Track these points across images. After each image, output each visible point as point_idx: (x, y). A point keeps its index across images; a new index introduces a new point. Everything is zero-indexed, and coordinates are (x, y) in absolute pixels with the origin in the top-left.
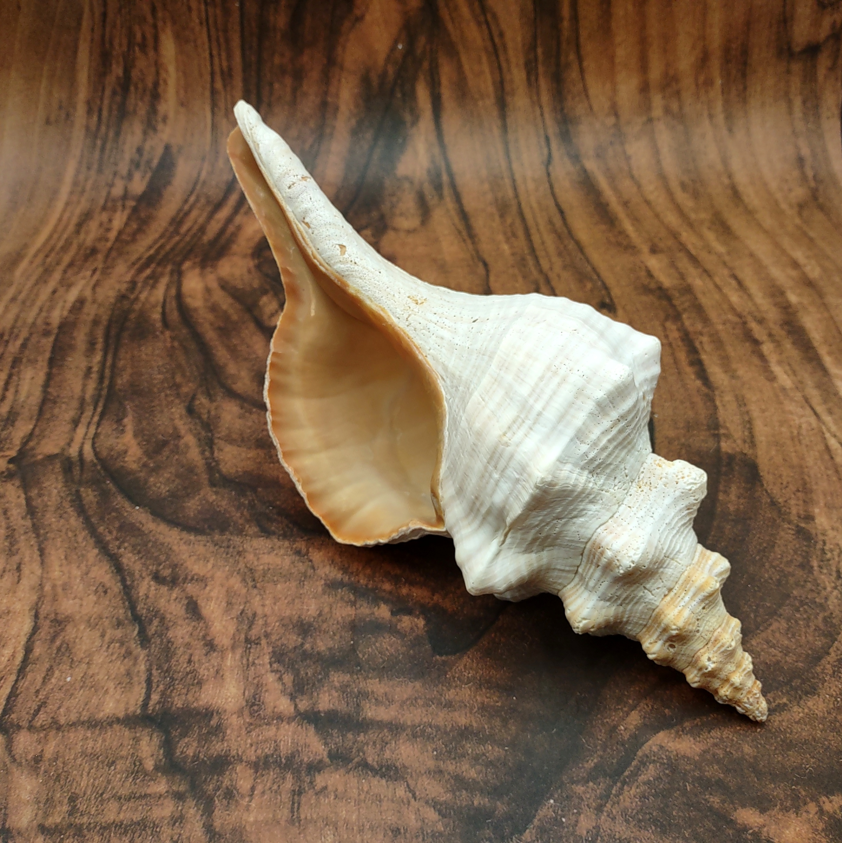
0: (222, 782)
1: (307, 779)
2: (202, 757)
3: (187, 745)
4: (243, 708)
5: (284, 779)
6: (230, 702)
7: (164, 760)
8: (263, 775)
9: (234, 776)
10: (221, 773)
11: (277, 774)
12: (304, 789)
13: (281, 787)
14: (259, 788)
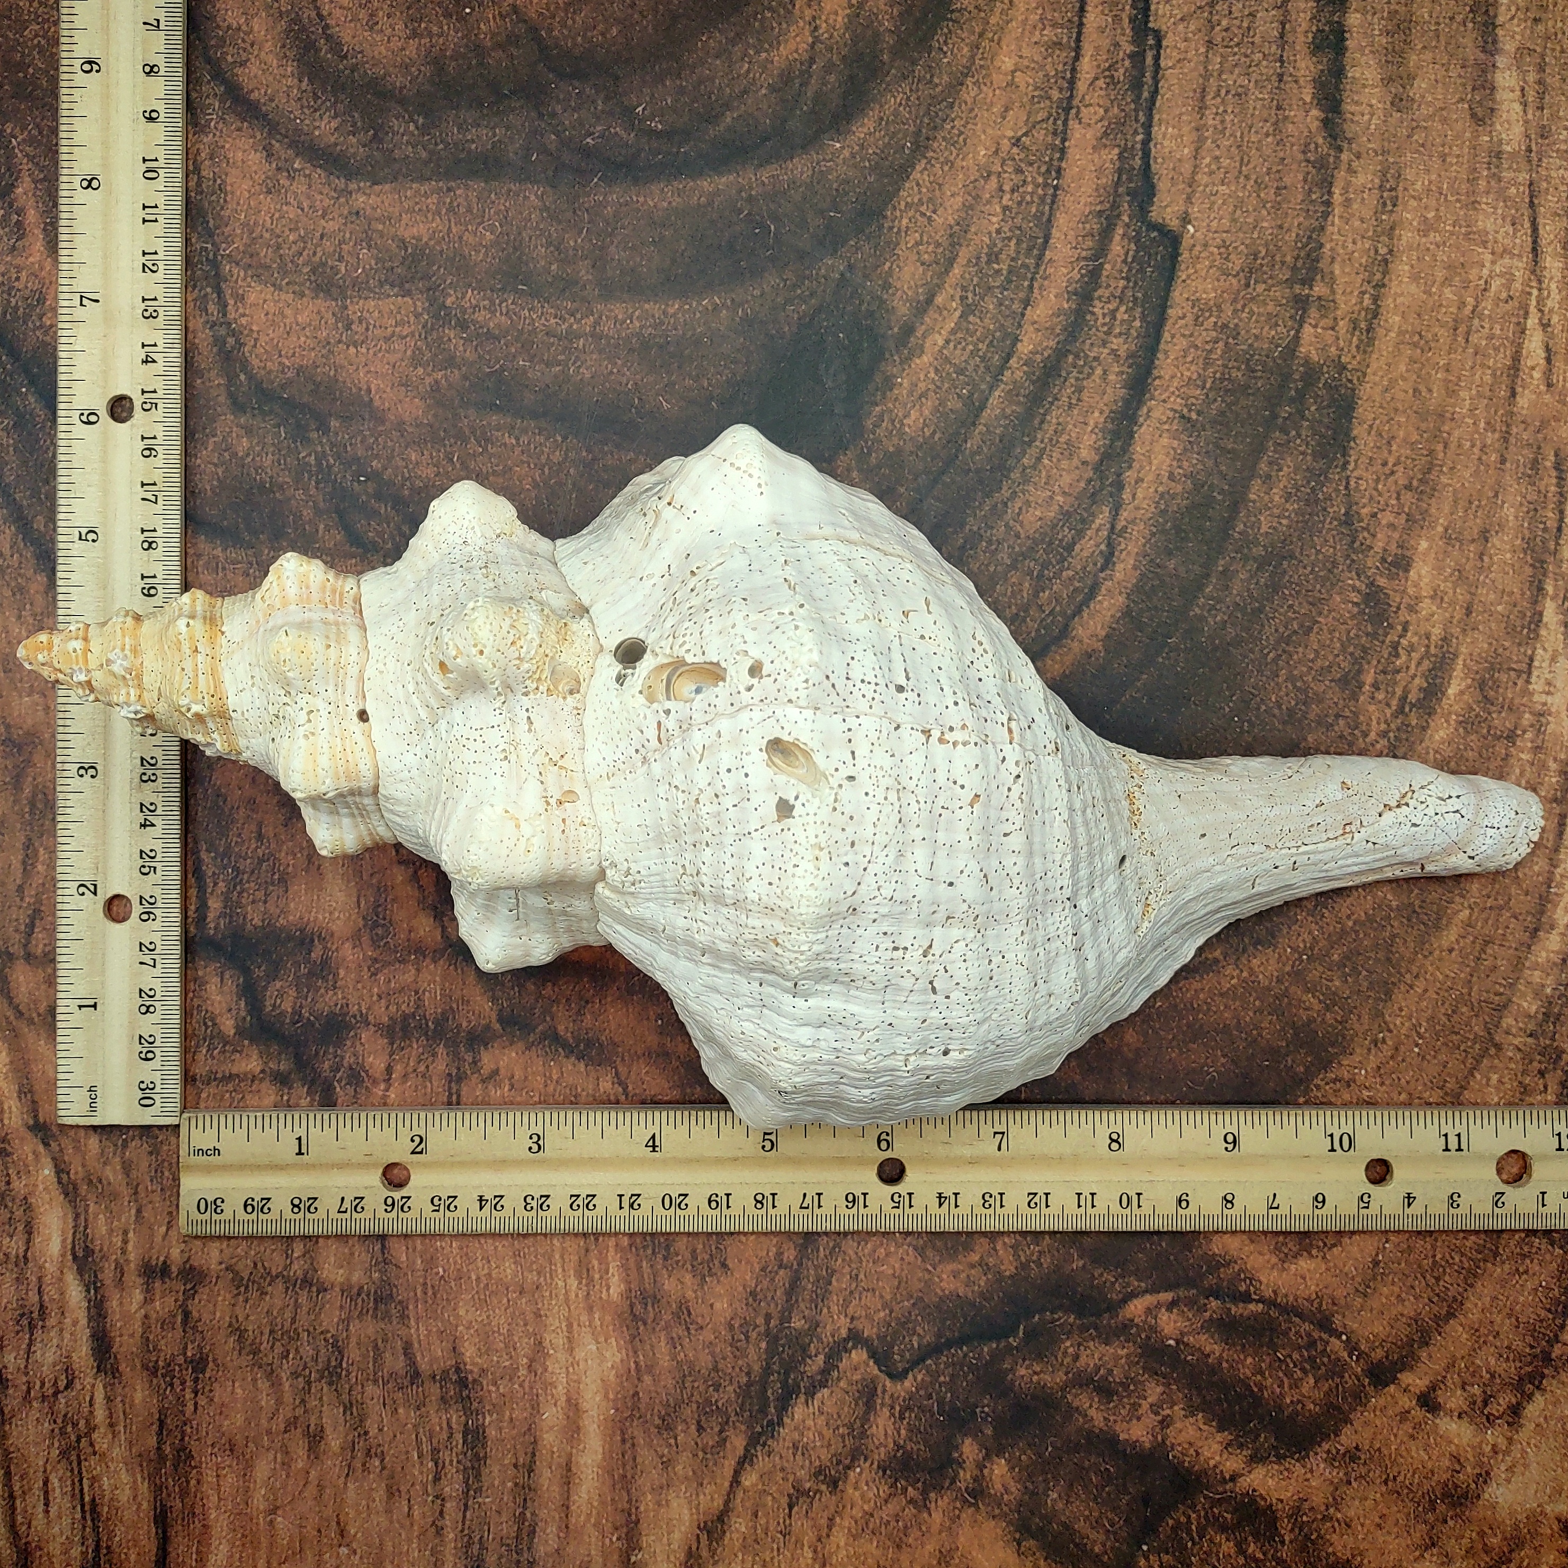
0: (342, 1058)
1: (469, 1057)
2: (307, 1015)
3: (281, 994)
4: (360, 930)
5: (434, 1055)
6: (338, 918)
7: (249, 1018)
8: (403, 1049)
9: (359, 1048)
10: (340, 1043)
11: (424, 1047)
12: (465, 1072)
13: (431, 1068)
14: (399, 1069)
